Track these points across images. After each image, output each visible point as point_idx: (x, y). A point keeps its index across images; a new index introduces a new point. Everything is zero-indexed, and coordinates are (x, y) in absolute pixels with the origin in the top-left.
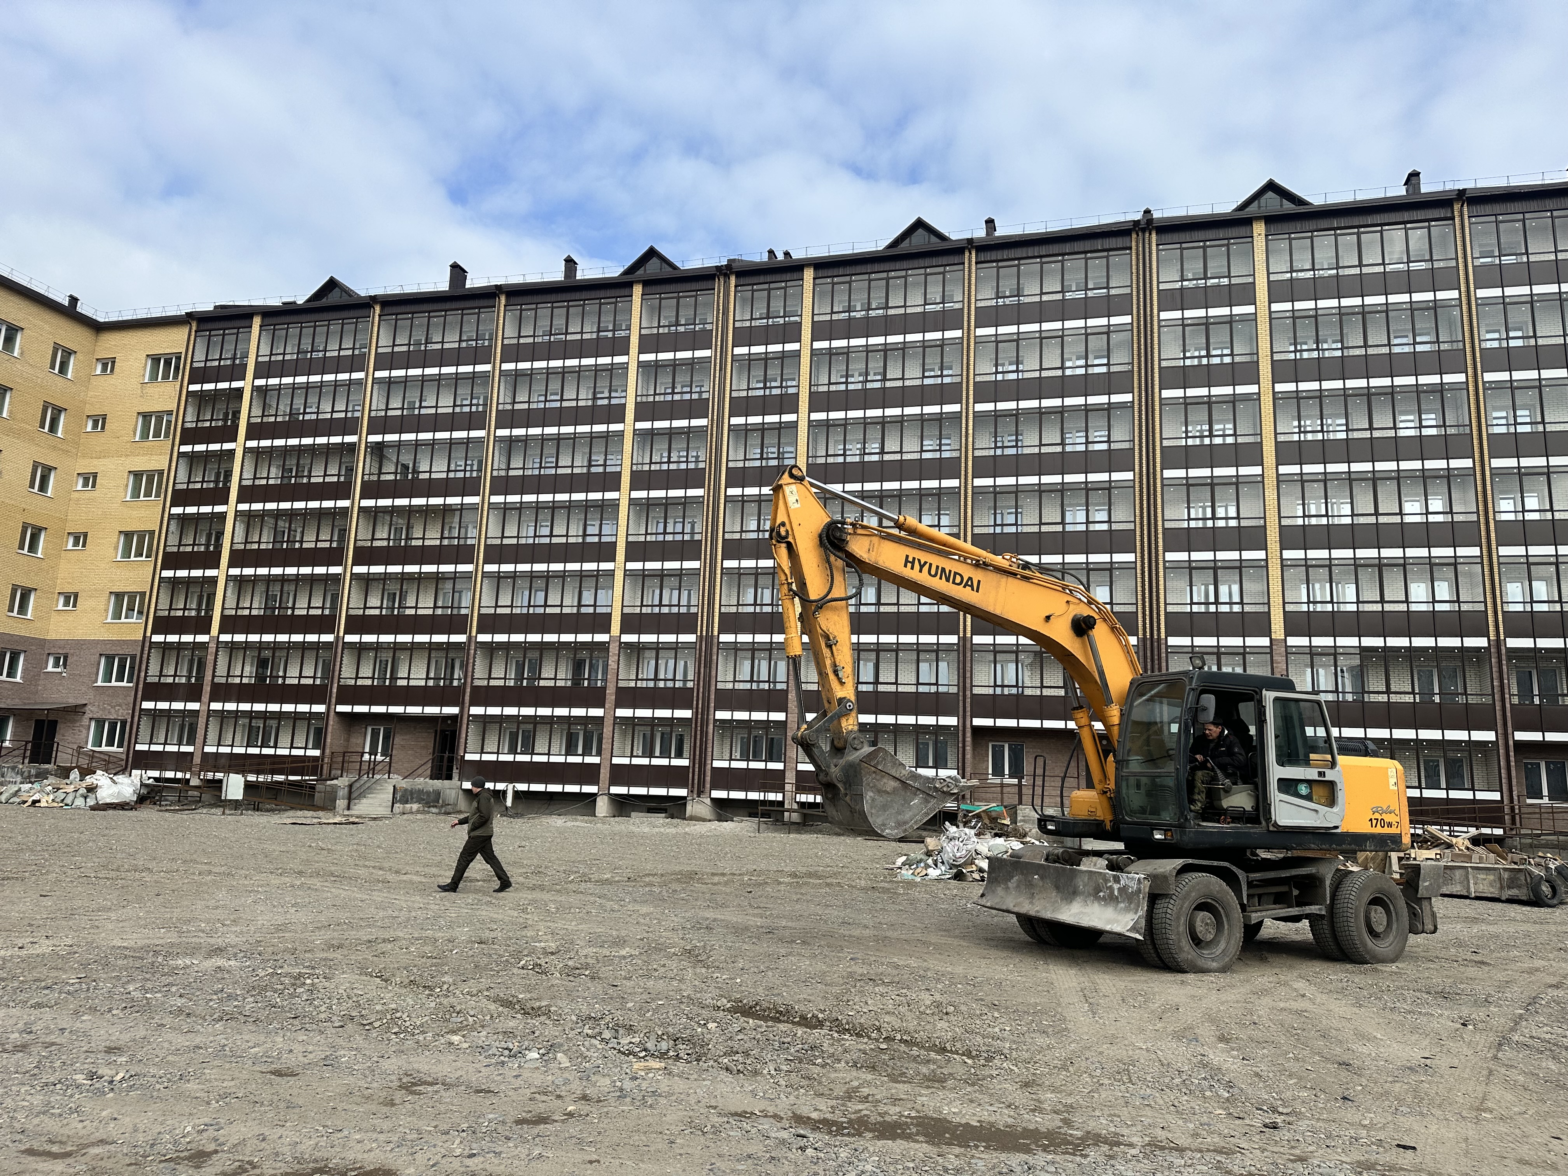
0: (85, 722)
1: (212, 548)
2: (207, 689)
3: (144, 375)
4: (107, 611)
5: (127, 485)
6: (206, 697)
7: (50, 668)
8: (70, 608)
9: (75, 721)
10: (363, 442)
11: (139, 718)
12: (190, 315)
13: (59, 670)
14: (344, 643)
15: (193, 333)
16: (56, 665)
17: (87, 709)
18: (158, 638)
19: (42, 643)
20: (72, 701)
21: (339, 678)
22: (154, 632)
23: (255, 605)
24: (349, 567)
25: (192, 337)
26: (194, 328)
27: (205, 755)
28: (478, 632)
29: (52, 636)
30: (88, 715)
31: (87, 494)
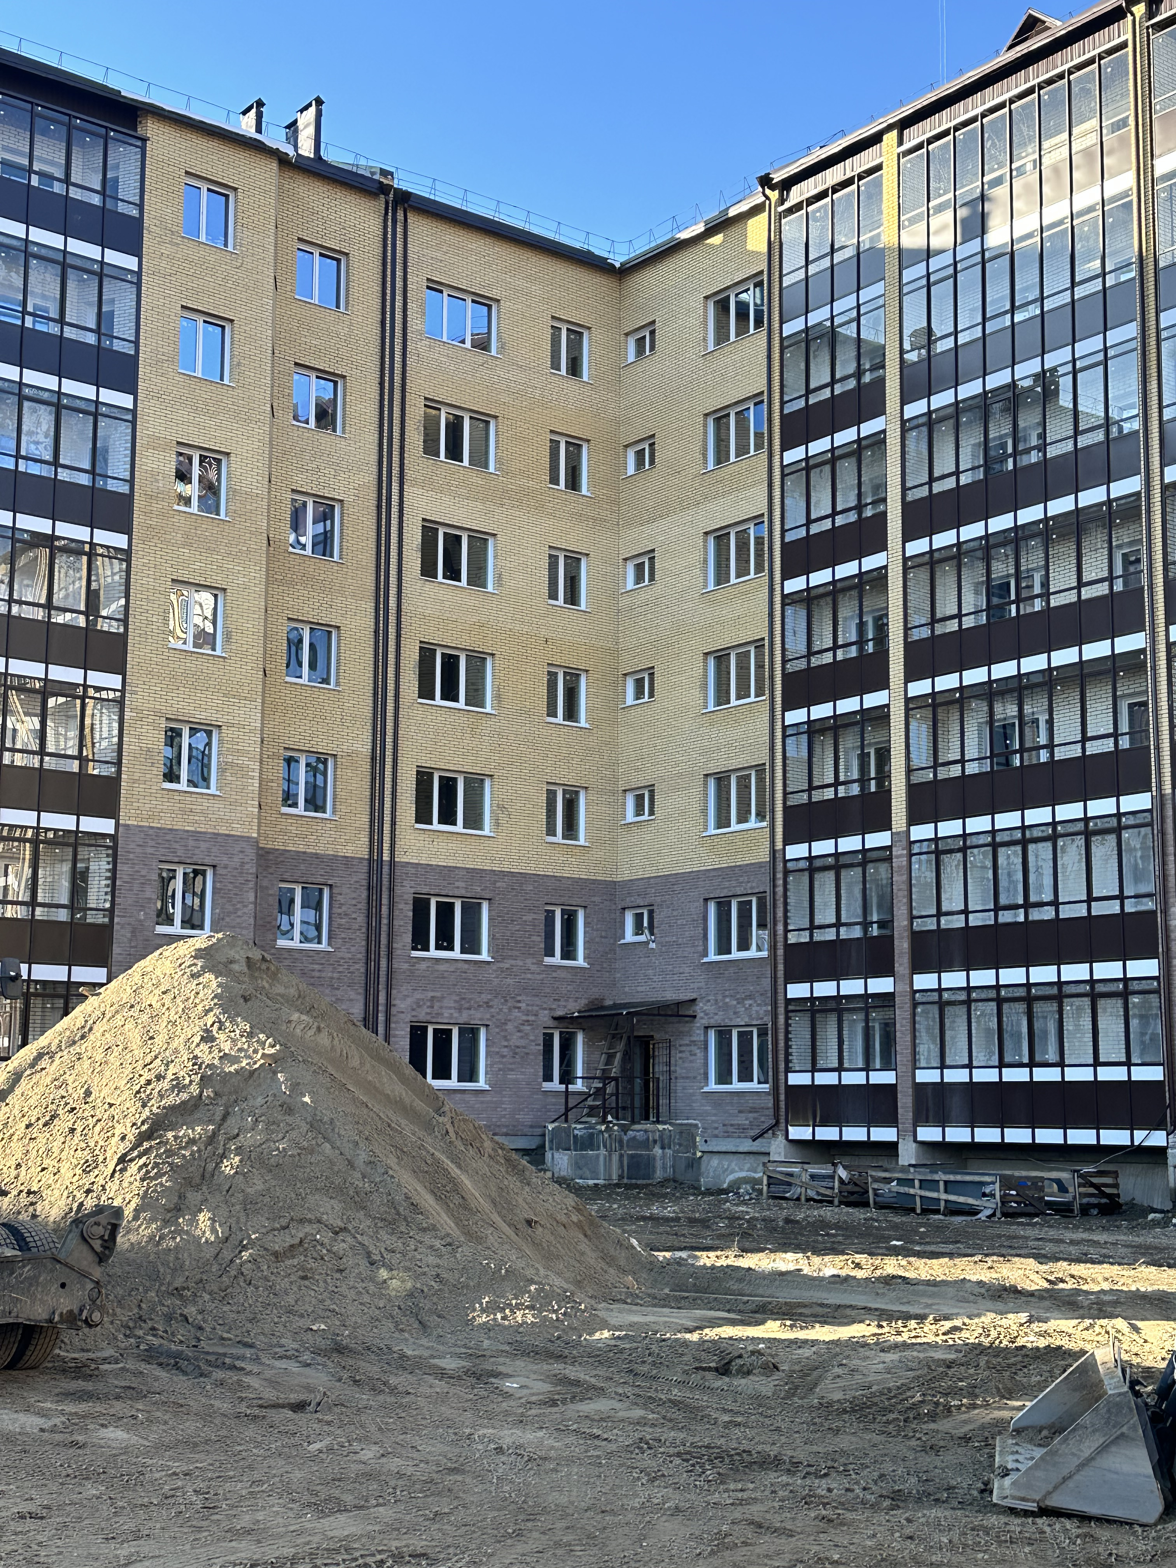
1: (870, 647)
2: (902, 946)
4: (704, 811)
6: (902, 962)
8: (646, 817)
11: (787, 1018)
13: (642, 938)
16: (638, 929)
23: (971, 752)
27: (920, 1089)
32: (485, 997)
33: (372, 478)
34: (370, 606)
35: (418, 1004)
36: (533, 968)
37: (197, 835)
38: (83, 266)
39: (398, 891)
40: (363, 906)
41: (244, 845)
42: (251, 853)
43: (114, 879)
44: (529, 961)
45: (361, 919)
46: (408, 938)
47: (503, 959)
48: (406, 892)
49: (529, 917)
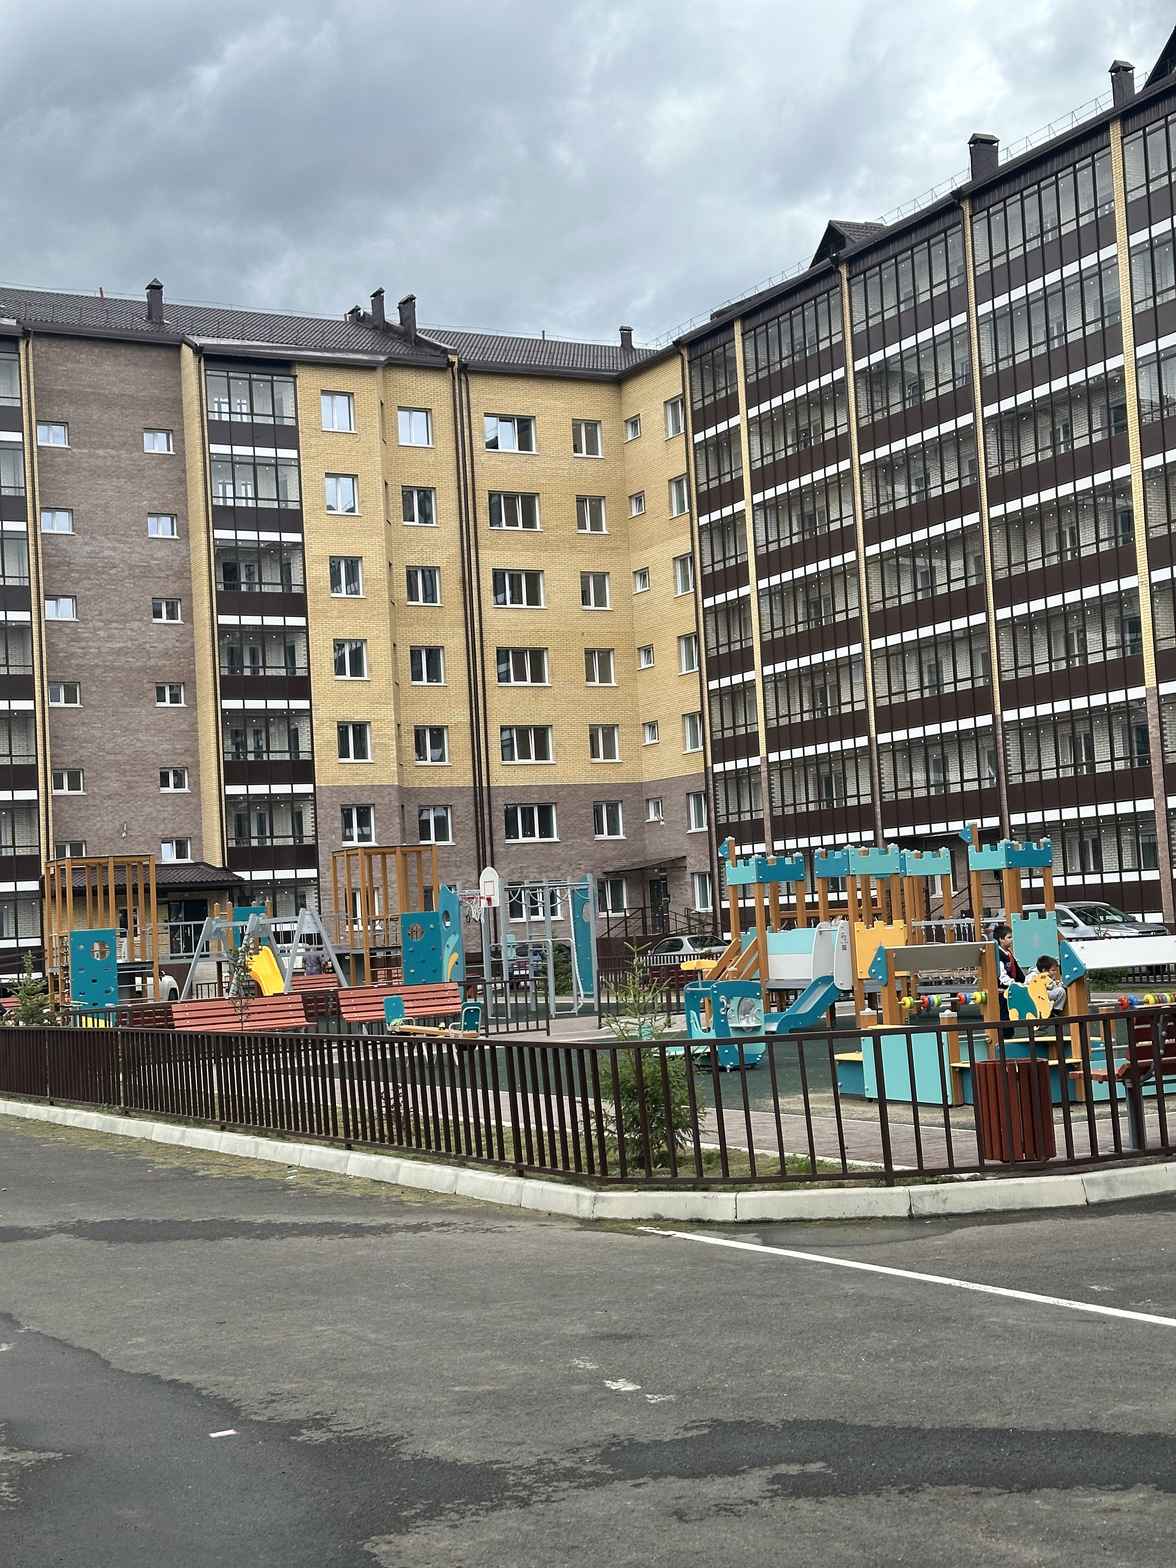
0: (688, 878)
3: (666, 430)
5: (675, 577)
7: (653, 817)
9: (679, 878)
10: (856, 466)
12: (677, 343)
14: (878, 746)
15: (687, 365)
17: (689, 861)
18: (718, 768)
19: (638, 788)
20: (673, 855)
21: (881, 793)
22: (714, 762)
24: (867, 641)
25: (687, 371)
26: (686, 358)
28: (1003, 709)
29: (646, 778)
30: (689, 870)
31: (645, 597)
32: (557, 863)
33: (457, 550)
34: (462, 631)
35: (512, 872)
36: (588, 843)
37: (361, 788)
38: (265, 463)
39: (494, 804)
40: (472, 815)
41: (389, 790)
42: (395, 794)
43: (316, 818)
44: (585, 839)
45: (472, 824)
46: (503, 832)
47: (568, 839)
48: (499, 804)
49: (584, 811)
